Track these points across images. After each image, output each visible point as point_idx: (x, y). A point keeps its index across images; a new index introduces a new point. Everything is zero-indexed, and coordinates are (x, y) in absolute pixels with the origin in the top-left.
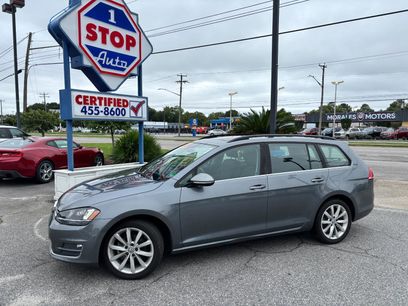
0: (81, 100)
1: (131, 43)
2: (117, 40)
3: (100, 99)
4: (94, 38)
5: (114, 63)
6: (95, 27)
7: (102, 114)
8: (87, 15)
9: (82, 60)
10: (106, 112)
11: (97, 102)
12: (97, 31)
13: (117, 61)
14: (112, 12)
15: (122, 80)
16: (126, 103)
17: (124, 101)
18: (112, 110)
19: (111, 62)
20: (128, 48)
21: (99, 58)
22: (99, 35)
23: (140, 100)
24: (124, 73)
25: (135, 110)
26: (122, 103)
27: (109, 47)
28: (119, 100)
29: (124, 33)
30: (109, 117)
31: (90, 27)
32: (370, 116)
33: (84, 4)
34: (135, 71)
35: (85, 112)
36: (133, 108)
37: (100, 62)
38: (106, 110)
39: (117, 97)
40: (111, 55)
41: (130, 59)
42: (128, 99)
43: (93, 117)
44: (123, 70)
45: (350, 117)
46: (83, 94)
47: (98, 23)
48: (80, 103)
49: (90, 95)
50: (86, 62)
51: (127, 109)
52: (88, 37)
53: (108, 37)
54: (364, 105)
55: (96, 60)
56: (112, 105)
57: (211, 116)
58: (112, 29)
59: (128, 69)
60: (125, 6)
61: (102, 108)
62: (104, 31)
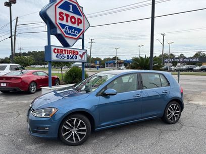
0: (56, 51)
1: (80, 22)
2: (73, 20)
3: (65, 50)
4: (62, 19)
5: (72, 32)
6: (63, 13)
7: (66, 58)
8: (59, 7)
9: (56, 31)
10: (68, 57)
11: (64, 52)
12: (64, 15)
13: (73, 31)
14: (71, 6)
15: (75, 41)
16: (77, 53)
17: (76, 51)
18: (70, 57)
19: (70, 32)
20: (78, 25)
21: (65, 30)
22: (65, 17)
23: (84, 51)
24: (76, 37)
25: (81, 56)
26: (75, 53)
27: (70, 24)
28: (74, 51)
29: (77, 16)
30: (69, 60)
31: (61, 13)
32: (186, 60)
33: (58, 2)
34: (81, 37)
35: (58, 57)
36: (80, 55)
37: (65, 31)
38: (68, 56)
39: (73, 50)
40: (71, 28)
41: (79, 30)
42: (78, 51)
43: (62, 60)
44: (76, 36)
45: (176, 60)
46: (57, 48)
47: (65, 12)
48: (55, 53)
49: (60, 48)
50: (59, 32)
51: (78, 56)
52: (60, 19)
53: (69, 19)
54: (181, 54)
55: (63, 30)
56: (71, 54)
57: (105, 59)
58: (71, 15)
59: (78, 35)
60: (77, 3)
61: (66, 55)
62: (67, 16)
